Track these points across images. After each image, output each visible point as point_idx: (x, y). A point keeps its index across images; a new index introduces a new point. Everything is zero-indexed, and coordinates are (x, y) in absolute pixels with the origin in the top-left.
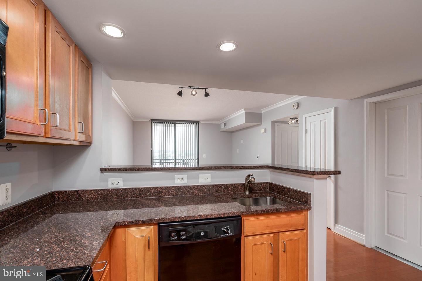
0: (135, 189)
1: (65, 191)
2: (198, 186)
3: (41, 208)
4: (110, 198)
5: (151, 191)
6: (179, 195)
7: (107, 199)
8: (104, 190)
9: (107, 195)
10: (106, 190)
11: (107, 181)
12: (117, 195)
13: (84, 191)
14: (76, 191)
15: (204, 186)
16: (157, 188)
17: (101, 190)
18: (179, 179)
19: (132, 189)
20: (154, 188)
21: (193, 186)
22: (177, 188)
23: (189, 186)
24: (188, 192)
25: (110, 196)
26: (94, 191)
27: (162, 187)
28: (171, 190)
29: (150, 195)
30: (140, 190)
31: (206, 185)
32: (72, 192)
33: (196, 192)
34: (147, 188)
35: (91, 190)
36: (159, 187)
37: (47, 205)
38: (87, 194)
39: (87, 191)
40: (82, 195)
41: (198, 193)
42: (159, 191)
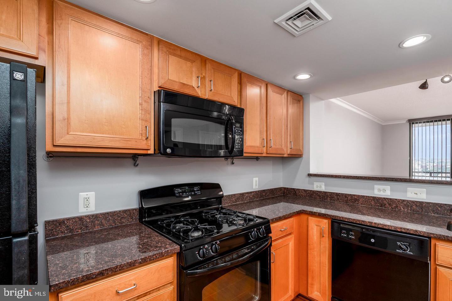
0: (334, 193)
1: (288, 188)
2: (404, 201)
3: (273, 195)
4: (314, 198)
5: (347, 198)
6: (378, 206)
7: (312, 198)
8: (311, 191)
9: (312, 194)
10: (312, 191)
11: (313, 184)
12: (319, 196)
13: (298, 189)
14: (293, 189)
15: (413, 202)
16: (354, 195)
17: (309, 190)
18: (379, 190)
19: (331, 193)
20: (351, 195)
21: (396, 199)
22: (376, 199)
23: (391, 199)
24: (389, 205)
25: (314, 196)
26: (304, 190)
27: (359, 195)
28: (368, 199)
29: (347, 201)
30: (337, 194)
31: (416, 201)
32: (291, 189)
33: (401, 206)
34: (344, 194)
35: (302, 190)
36: (356, 195)
37: (277, 194)
38: (300, 192)
39: (300, 189)
40: (297, 192)
41: (404, 208)
42: (356, 199)
